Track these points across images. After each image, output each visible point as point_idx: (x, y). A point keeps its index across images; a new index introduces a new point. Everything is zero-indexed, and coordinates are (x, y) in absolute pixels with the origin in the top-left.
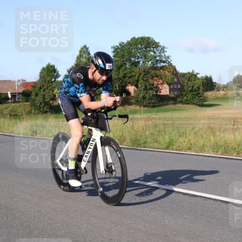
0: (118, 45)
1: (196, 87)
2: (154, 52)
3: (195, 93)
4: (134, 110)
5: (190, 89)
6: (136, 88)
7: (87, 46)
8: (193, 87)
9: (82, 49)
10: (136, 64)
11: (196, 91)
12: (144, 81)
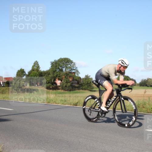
0: (54, 61)
1: (89, 82)
2: (70, 65)
3: (88, 85)
4: (61, 92)
5: (87, 83)
6: (61, 82)
7: (37, 61)
8: (88, 82)
9: (35, 62)
10: (62, 70)
11: (89, 84)
12: (66, 78)
